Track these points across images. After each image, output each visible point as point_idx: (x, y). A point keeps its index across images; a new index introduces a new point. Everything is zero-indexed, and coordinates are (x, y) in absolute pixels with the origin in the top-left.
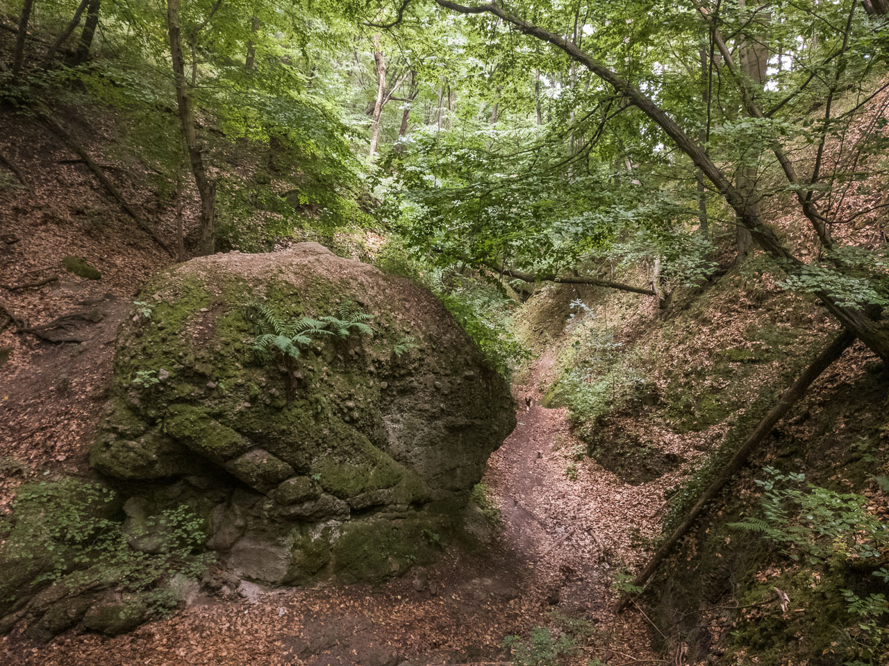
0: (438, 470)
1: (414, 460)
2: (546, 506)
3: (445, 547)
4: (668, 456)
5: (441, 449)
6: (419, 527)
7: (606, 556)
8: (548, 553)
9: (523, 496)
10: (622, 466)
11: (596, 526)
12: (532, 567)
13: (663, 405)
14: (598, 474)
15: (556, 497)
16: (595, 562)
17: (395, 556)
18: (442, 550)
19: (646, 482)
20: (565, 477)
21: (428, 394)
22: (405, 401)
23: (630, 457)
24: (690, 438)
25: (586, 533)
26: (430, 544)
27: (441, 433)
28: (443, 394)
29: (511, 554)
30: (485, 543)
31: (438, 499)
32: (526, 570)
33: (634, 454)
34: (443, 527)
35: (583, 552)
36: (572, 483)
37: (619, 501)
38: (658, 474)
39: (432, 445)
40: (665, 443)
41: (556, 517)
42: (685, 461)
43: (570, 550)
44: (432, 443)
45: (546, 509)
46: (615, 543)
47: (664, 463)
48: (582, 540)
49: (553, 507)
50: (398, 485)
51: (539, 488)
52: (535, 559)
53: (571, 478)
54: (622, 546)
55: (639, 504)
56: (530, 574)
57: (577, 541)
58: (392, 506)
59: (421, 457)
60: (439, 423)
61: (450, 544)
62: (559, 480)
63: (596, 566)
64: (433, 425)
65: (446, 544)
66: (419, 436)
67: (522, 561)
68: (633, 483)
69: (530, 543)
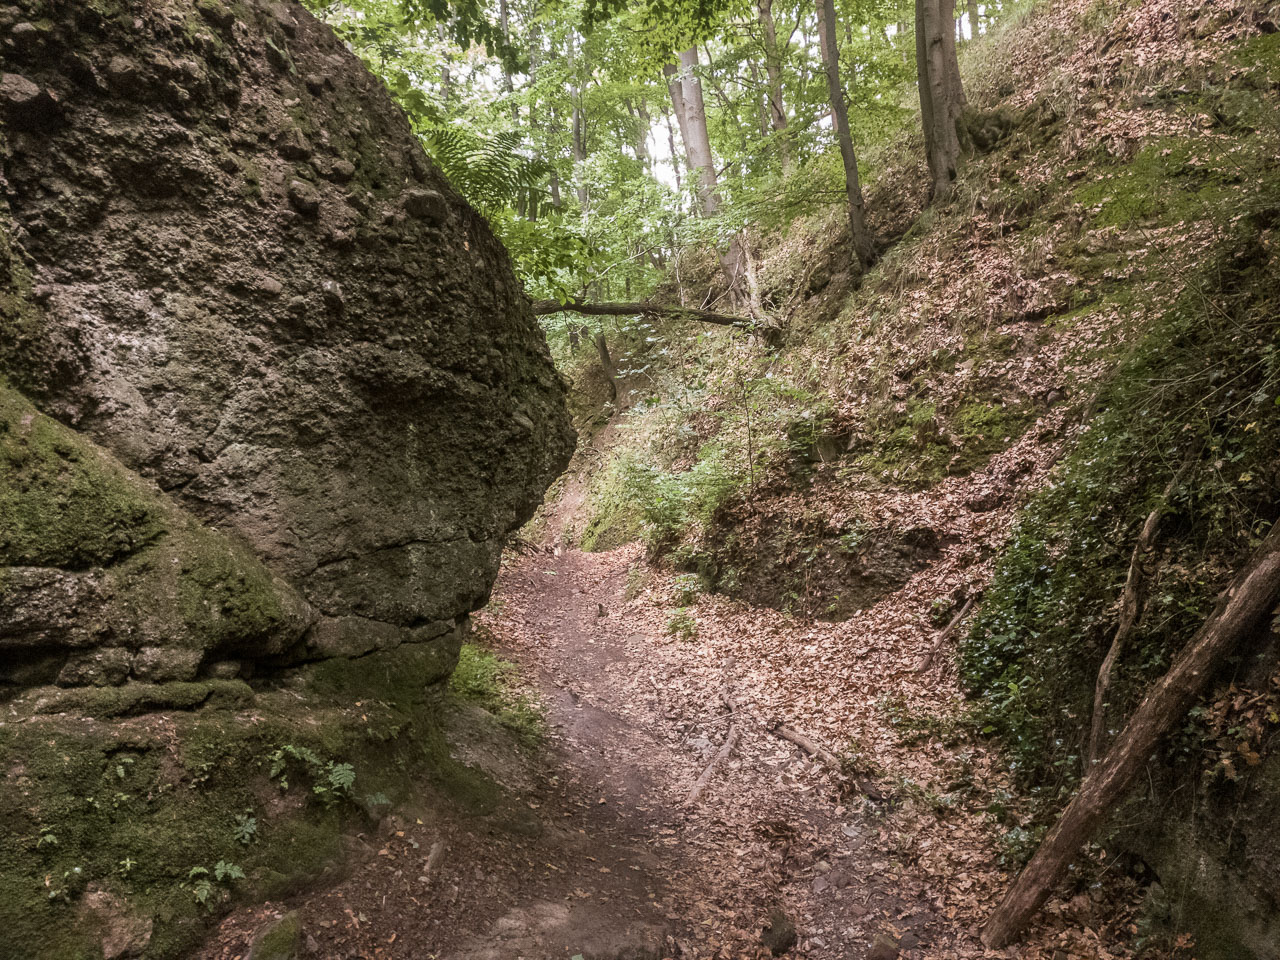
0: (339, 541)
1: (230, 494)
2: (647, 696)
3: (384, 811)
4: (910, 537)
5: (342, 466)
6: (261, 740)
7: (855, 779)
8: (704, 796)
9: (587, 685)
10: (799, 589)
11: (788, 717)
12: (674, 842)
13: (864, 447)
14: (743, 618)
15: (665, 676)
16: (833, 800)
17: (130, 877)
18: (370, 827)
19: (866, 606)
20: (669, 639)
21: (264, 224)
22: (163, 235)
23: (813, 565)
24: (952, 491)
25: (770, 738)
26: (316, 803)
27: (337, 396)
28: (329, 242)
29: (602, 815)
30: (518, 794)
31: (347, 649)
32: (659, 853)
33: (821, 555)
34: (369, 741)
35: (786, 780)
36: (689, 646)
37: (818, 658)
38: (892, 582)
39: (303, 445)
40: (895, 512)
41: (680, 715)
42: (955, 539)
43: (754, 780)
44: (306, 438)
45: (651, 703)
46: (858, 745)
47: (904, 555)
48: (768, 753)
49: (663, 696)
50: (140, 560)
51: (619, 665)
52: (674, 817)
53: (684, 639)
54: (879, 748)
55: (874, 650)
56: (676, 865)
57: (756, 757)
58: (111, 654)
59: (259, 485)
60: (325, 357)
61: (401, 799)
62: (657, 644)
63: (839, 810)
64: (302, 363)
65: (382, 799)
66: (244, 397)
67: (637, 828)
68: (832, 617)
69: (642, 780)
